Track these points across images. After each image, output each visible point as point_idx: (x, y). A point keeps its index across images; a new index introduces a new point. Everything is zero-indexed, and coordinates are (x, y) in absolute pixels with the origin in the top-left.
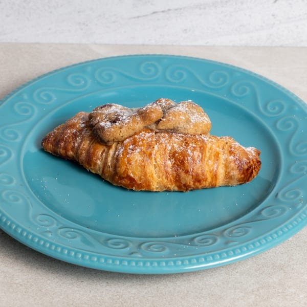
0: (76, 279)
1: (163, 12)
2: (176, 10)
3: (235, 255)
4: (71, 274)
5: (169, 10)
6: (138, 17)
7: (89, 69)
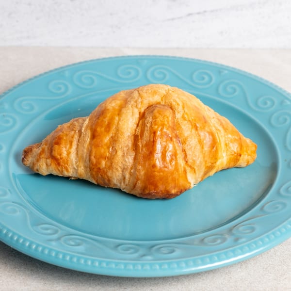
0: (118, 285)
1: (199, 13)
2: (212, 11)
3: (250, 250)
4: (114, 281)
5: (205, 12)
6: (173, 19)
7: (67, 74)
